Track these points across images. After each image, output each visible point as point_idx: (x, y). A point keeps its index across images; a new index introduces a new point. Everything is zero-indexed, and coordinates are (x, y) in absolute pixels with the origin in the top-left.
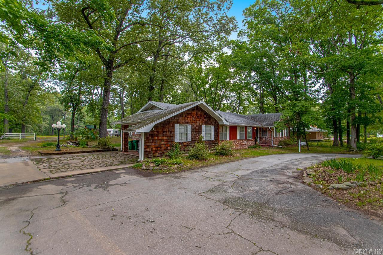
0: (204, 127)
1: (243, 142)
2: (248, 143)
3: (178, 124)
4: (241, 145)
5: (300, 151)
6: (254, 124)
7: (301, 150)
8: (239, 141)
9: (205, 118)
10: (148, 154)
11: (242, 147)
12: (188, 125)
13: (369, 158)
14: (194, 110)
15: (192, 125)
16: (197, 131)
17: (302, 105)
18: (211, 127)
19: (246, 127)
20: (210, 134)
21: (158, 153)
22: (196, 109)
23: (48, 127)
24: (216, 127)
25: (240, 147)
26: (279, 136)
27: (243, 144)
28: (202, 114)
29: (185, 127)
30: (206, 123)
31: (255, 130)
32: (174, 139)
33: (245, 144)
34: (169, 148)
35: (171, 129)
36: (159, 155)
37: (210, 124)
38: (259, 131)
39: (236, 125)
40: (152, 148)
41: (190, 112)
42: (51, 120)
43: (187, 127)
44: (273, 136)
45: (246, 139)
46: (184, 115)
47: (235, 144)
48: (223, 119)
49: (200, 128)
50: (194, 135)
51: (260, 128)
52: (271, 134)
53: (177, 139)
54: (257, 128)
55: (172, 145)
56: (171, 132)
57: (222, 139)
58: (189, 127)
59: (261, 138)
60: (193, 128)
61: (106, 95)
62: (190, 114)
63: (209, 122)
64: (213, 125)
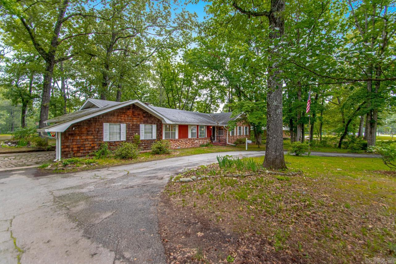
0: (142, 126)
1: (194, 141)
2: (200, 142)
3: (108, 124)
4: (193, 144)
5: (246, 149)
6: (209, 123)
7: (248, 147)
8: (190, 139)
9: (144, 117)
10: (67, 154)
11: (193, 146)
12: (121, 124)
13: (291, 154)
14: (130, 109)
15: (126, 124)
16: (133, 130)
17: (248, 105)
18: (152, 125)
19: (198, 126)
20: (152, 133)
21: (81, 153)
22: (132, 108)
23: (4, 124)
24: (159, 126)
25: (191, 145)
26: (237, 134)
27: (194, 142)
28: (141, 113)
29: (118, 127)
30: (146, 122)
31: (211, 129)
32: (103, 138)
33: (197, 143)
34: (96, 147)
35: (98, 128)
36: (82, 155)
37: (151, 123)
38: (216, 130)
39: (186, 124)
40: (72, 148)
41: (124, 111)
42: (10, 117)
43: (120, 127)
44: (229, 135)
45: (198, 137)
46: (116, 114)
47: (186, 142)
48: (164, 118)
49: (138, 127)
50: (129, 134)
51: (217, 127)
52: (227, 133)
53: (106, 138)
54: (214, 127)
55: (100, 145)
56: (98, 131)
57: (169, 138)
58: (123, 126)
59: (217, 137)
60: (128, 127)
61: (45, 90)
62: (124, 113)
63: (150, 122)
64: (154, 124)
